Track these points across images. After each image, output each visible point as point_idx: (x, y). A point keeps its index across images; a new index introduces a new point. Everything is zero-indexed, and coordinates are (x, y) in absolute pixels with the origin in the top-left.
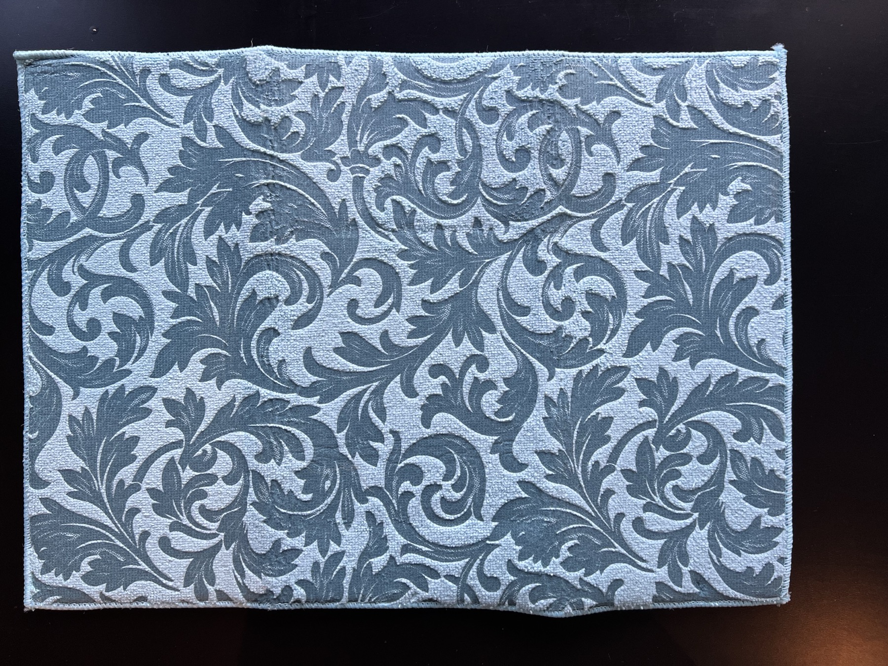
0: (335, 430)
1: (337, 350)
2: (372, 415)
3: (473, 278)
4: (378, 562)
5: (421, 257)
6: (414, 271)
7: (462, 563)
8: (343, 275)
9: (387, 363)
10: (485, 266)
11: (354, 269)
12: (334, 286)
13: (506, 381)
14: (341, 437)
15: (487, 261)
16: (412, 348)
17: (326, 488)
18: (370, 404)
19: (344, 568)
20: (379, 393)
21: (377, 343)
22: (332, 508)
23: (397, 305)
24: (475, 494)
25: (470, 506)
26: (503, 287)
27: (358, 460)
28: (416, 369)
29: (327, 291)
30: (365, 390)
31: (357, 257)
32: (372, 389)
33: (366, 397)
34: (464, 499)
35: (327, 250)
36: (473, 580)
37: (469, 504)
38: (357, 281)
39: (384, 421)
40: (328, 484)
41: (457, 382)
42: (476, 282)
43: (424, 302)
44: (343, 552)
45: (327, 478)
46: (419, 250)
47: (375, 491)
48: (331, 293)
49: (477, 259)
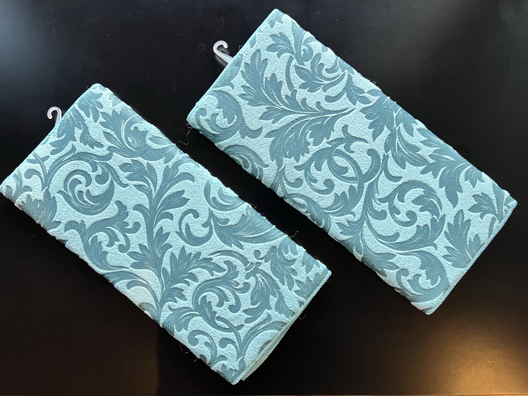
0: (150, 162)
1: (183, 192)
2: (141, 183)
3: (162, 277)
4: (78, 133)
5: (191, 262)
6: (187, 253)
7: (47, 169)
8: (212, 221)
9: (159, 209)
10: (163, 287)
11: (211, 229)
12: (211, 214)
13: (106, 253)
14: (144, 162)
15: (164, 289)
16: (156, 224)
17: (128, 138)
18: (147, 186)
19: (89, 117)
20: (149, 194)
21: (171, 211)
22: (118, 134)
23: (180, 234)
24: (71, 198)
25: (68, 192)
26: (147, 286)
27: (128, 160)
28: (145, 219)
29: (212, 209)
30: (155, 188)
31: (215, 234)
32: (153, 193)
33: (152, 187)
34: (73, 192)
35: (229, 224)
36: (37, 167)
37: (69, 192)
38: (205, 225)
39: (135, 185)
40: (130, 140)
41: (124, 231)
42: (159, 276)
43: (171, 246)
44: (96, 121)
45: (133, 142)
46: (195, 264)
47: (109, 157)
48: (210, 210)
49: (169, 286)
